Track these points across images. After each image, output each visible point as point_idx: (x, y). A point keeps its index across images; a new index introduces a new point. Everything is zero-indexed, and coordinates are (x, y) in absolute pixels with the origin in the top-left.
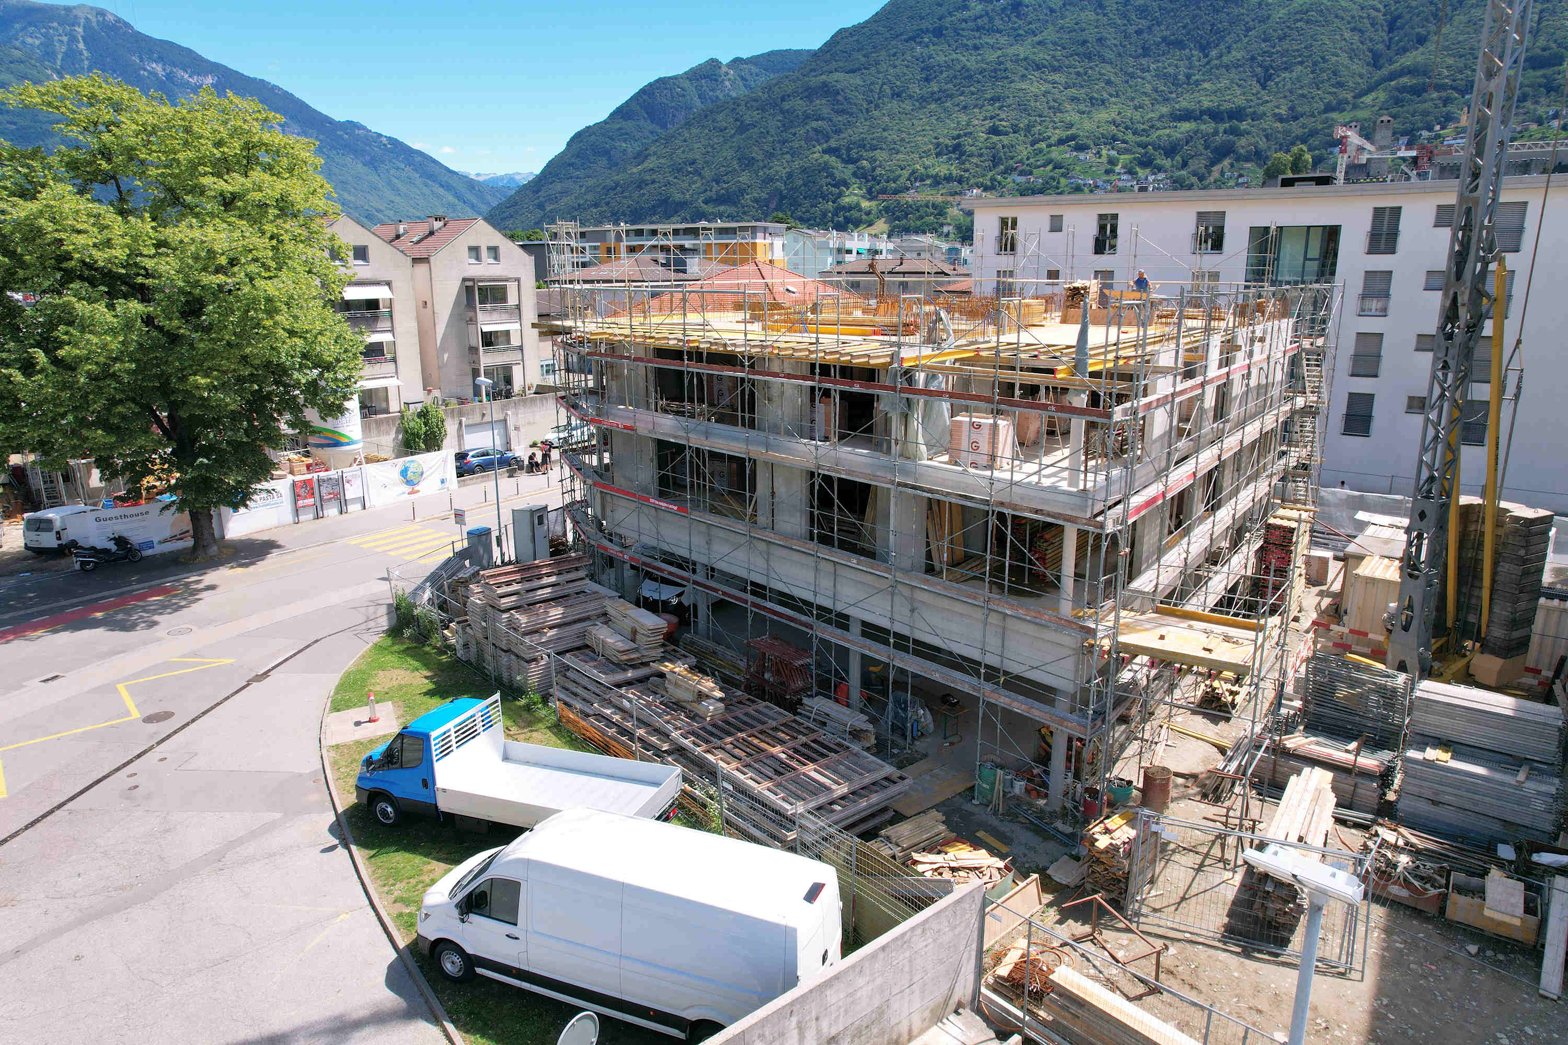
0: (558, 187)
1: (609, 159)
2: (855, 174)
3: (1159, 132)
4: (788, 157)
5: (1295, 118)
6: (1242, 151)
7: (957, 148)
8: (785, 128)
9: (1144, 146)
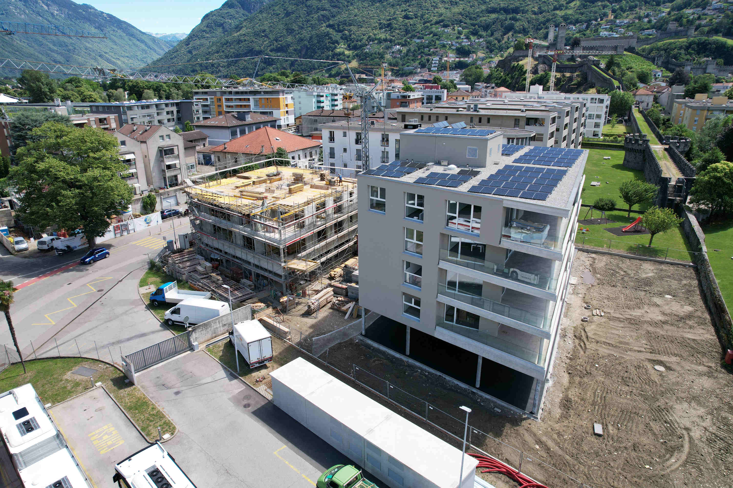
0: (198, 42)
1: (223, 28)
2: (342, 38)
3: (481, 19)
4: (310, 29)
5: (541, 13)
6: (517, 28)
7: (389, 25)
8: (308, 14)
9: (474, 25)
